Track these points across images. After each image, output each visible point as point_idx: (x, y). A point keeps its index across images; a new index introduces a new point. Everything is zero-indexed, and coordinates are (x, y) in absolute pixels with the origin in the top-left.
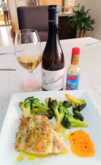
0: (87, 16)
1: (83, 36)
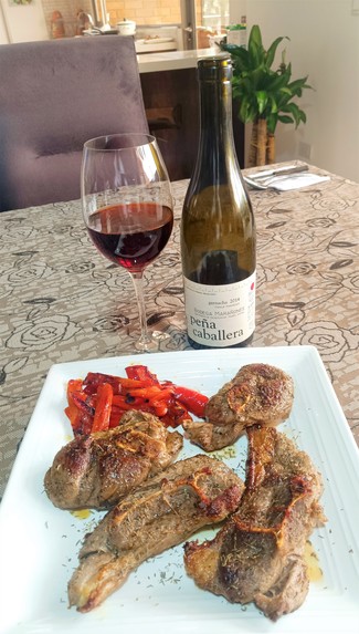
0: (275, 67)
1: (267, 144)
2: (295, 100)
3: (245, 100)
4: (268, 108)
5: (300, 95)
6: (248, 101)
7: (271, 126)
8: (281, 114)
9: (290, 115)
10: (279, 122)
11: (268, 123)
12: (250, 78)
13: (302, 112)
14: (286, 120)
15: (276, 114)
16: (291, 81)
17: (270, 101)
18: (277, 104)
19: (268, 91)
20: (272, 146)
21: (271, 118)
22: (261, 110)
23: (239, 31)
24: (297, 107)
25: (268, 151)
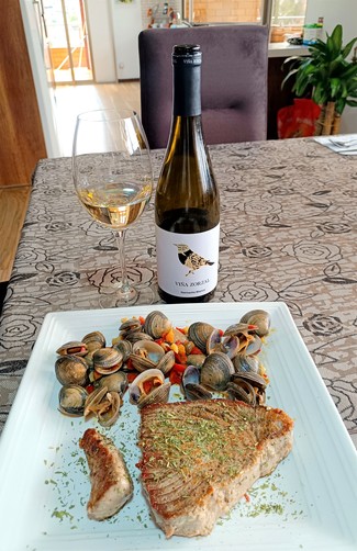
0: (348, 60)
1: (333, 123)
3: (320, 84)
4: (339, 94)
6: (322, 86)
7: (339, 108)
8: (349, 98)
10: (347, 106)
12: (326, 68)
14: (353, 104)
15: (345, 98)
17: (341, 88)
19: (341, 79)
20: (337, 125)
22: (334, 93)
23: (315, 29)
25: (332, 129)
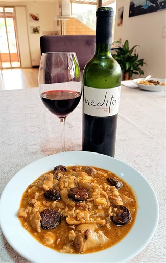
0: (133, 54)
2: (140, 66)
4: (129, 68)
5: (142, 65)
8: (134, 71)
9: (138, 71)
10: (133, 74)
11: (129, 74)
12: (123, 58)
13: (142, 71)
14: (136, 73)
15: (132, 71)
16: (138, 60)
17: (130, 66)
18: (133, 66)
19: (130, 62)
21: (131, 72)
22: (127, 68)
23: (118, 43)
24: (140, 69)
